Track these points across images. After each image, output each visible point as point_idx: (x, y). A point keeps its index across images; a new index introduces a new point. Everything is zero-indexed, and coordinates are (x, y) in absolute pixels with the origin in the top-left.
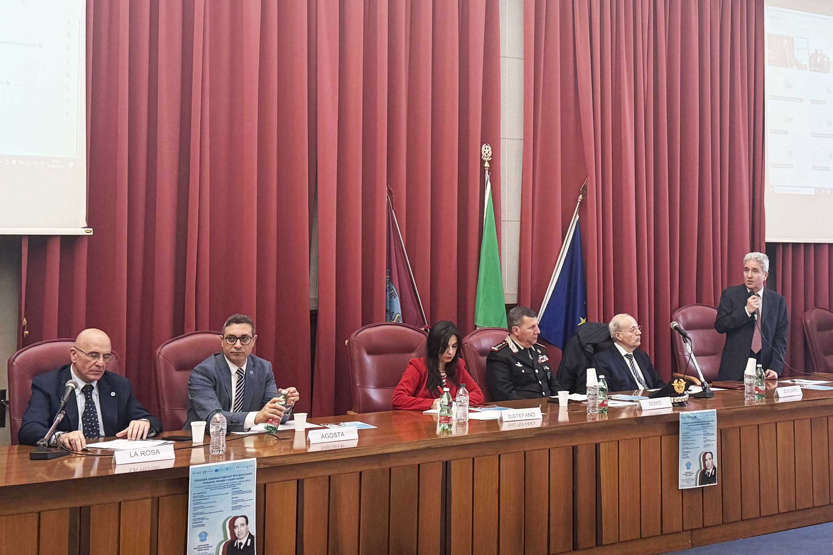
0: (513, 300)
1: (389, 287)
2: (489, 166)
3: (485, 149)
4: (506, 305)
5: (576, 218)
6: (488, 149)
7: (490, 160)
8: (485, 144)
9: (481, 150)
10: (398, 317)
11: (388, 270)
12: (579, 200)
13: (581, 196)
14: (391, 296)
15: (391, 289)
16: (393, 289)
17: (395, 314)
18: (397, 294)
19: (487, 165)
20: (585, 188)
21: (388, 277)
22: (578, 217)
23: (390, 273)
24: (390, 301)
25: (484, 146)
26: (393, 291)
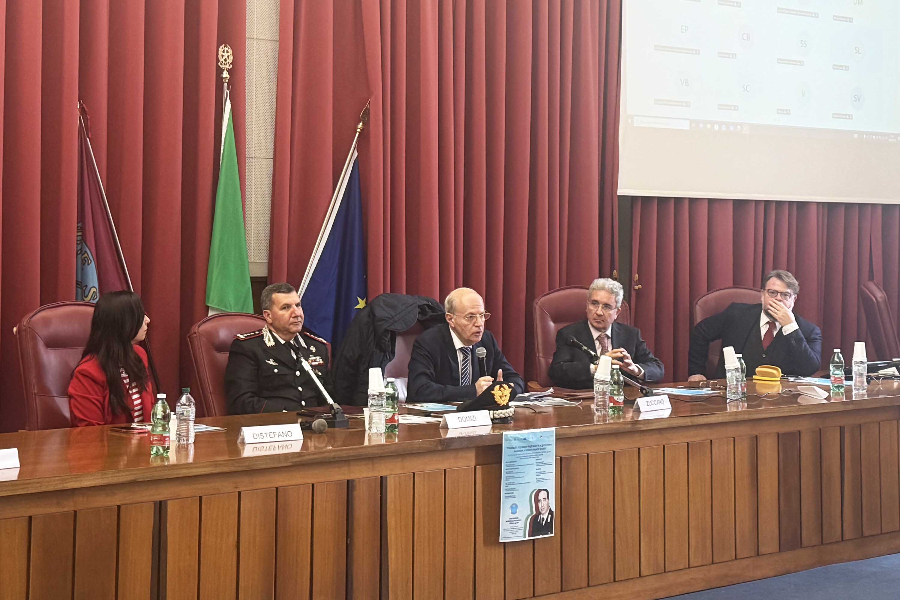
0: (262, 272)
1: (81, 249)
2: (228, 77)
3: (224, 52)
4: (251, 278)
5: (353, 155)
6: (227, 52)
7: (230, 68)
8: (223, 45)
9: (218, 54)
10: (94, 292)
11: (80, 225)
12: (359, 130)
13: (361, 124)
14: (84, 262)
15: (83, 252)
16: (86, 252)
17: (89, 287)
18: (92, 259)
19: (225, 75)
20: (367, 113)
21: (80, 234)
22: (356, 154)
23: (82, 229)
24: (82, 269)
25: (221, 47)
26: (86, 255)
